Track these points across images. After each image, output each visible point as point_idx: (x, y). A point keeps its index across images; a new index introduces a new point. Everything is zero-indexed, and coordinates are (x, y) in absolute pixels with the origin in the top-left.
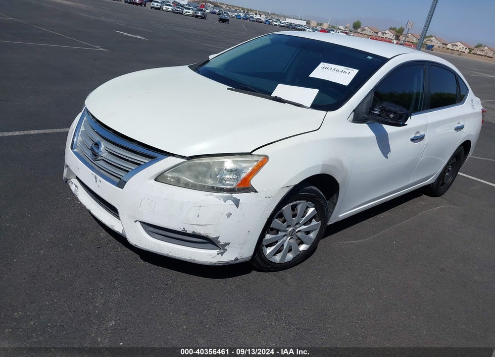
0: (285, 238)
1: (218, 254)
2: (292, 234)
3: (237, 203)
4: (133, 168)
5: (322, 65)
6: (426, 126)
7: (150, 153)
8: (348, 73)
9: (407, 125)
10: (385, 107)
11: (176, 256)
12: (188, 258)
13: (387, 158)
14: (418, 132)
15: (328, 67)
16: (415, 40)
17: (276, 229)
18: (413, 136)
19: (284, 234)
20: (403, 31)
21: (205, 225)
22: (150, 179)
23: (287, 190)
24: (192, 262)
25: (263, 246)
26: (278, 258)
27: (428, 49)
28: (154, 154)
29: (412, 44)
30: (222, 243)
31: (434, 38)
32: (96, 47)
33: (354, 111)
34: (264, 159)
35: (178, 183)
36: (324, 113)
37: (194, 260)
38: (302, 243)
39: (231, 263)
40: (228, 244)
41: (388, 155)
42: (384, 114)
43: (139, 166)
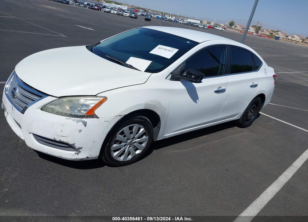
0: (126, 146)
1: (75, 154)
2: (131, 144)
3: (85, 124)
4: (30, 102)
5: (159, 46)
6: (227, 84)
7: (40, 94)
8: (172, 51)
9: (202, 82)
10: (189, 72)
11: (52, 154)
12: (58, 155)
13: (197, 103)
14: (220, 87)
15: (161, 47)
16: (268, 34)
17: (120, 141)
18: (216, 89)
19: (125, 144)
20: (260, 28)
21: (66, 137)
22: (38, 108)
23: (119, 118)
24: (61, 158)
25: (111, 151)
26: (122, 159)
27: (276, 39)
28: (41, 95)
29: (266, 36)
30: (77, 147)
31: (280, 32)
32: (60, 34)
33: (171, 73)
34: (104, 99)
35: (53, 111)
36: (150, 74)
37: (61, 157)
38: (137, 149)
39: (84, 160)
40: (81, 148)
41: (197, 101)
42: (188, 76)
43: (34, 101)
